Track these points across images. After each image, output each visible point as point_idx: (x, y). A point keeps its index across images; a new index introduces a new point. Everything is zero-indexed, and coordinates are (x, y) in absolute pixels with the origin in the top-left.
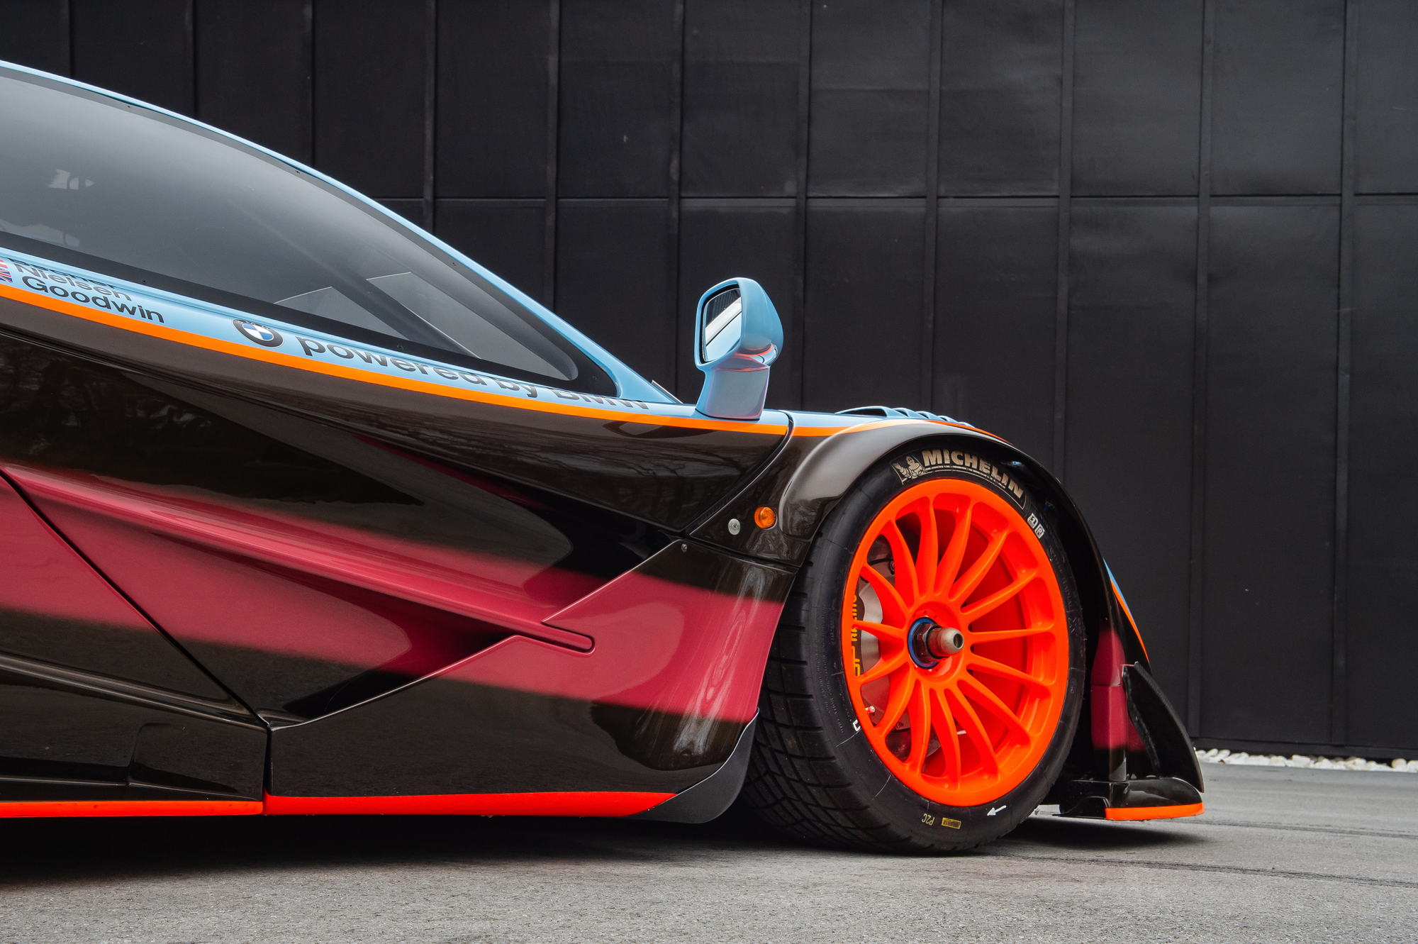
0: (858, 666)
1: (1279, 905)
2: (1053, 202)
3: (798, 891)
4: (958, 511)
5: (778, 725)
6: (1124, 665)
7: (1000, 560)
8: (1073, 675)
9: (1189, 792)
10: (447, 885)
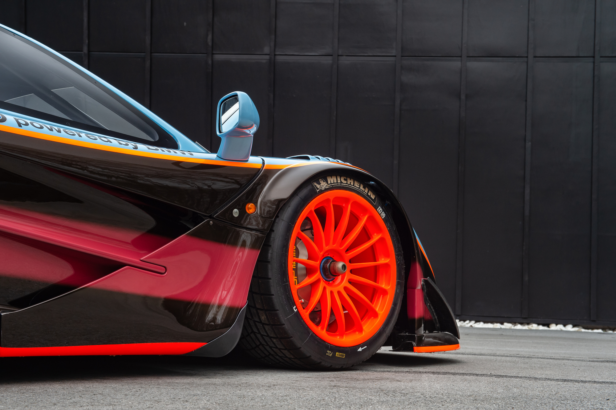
0: (296, 280)
1: (492, 390)
2: (393, 59)
3: (266, 388)
4: (344, 205)
5: (257, 309)
6: (422, 279)
7: (364, 229)
8: (398, 283)
9: (453, 339)
10: (92, 389)
